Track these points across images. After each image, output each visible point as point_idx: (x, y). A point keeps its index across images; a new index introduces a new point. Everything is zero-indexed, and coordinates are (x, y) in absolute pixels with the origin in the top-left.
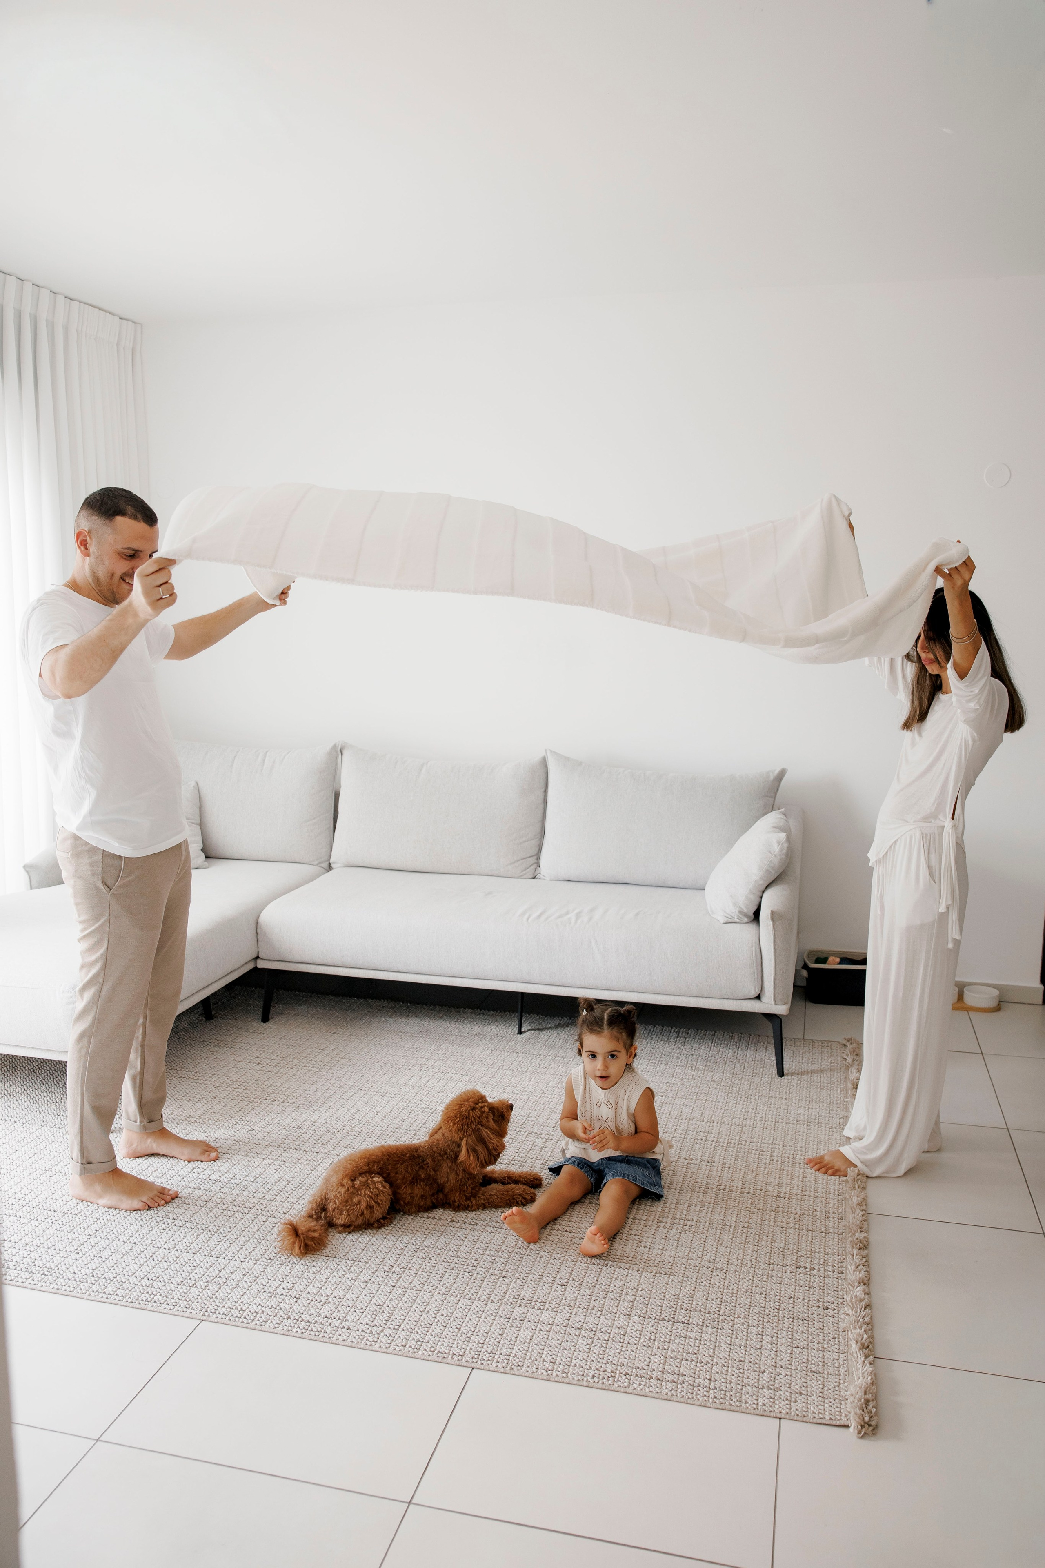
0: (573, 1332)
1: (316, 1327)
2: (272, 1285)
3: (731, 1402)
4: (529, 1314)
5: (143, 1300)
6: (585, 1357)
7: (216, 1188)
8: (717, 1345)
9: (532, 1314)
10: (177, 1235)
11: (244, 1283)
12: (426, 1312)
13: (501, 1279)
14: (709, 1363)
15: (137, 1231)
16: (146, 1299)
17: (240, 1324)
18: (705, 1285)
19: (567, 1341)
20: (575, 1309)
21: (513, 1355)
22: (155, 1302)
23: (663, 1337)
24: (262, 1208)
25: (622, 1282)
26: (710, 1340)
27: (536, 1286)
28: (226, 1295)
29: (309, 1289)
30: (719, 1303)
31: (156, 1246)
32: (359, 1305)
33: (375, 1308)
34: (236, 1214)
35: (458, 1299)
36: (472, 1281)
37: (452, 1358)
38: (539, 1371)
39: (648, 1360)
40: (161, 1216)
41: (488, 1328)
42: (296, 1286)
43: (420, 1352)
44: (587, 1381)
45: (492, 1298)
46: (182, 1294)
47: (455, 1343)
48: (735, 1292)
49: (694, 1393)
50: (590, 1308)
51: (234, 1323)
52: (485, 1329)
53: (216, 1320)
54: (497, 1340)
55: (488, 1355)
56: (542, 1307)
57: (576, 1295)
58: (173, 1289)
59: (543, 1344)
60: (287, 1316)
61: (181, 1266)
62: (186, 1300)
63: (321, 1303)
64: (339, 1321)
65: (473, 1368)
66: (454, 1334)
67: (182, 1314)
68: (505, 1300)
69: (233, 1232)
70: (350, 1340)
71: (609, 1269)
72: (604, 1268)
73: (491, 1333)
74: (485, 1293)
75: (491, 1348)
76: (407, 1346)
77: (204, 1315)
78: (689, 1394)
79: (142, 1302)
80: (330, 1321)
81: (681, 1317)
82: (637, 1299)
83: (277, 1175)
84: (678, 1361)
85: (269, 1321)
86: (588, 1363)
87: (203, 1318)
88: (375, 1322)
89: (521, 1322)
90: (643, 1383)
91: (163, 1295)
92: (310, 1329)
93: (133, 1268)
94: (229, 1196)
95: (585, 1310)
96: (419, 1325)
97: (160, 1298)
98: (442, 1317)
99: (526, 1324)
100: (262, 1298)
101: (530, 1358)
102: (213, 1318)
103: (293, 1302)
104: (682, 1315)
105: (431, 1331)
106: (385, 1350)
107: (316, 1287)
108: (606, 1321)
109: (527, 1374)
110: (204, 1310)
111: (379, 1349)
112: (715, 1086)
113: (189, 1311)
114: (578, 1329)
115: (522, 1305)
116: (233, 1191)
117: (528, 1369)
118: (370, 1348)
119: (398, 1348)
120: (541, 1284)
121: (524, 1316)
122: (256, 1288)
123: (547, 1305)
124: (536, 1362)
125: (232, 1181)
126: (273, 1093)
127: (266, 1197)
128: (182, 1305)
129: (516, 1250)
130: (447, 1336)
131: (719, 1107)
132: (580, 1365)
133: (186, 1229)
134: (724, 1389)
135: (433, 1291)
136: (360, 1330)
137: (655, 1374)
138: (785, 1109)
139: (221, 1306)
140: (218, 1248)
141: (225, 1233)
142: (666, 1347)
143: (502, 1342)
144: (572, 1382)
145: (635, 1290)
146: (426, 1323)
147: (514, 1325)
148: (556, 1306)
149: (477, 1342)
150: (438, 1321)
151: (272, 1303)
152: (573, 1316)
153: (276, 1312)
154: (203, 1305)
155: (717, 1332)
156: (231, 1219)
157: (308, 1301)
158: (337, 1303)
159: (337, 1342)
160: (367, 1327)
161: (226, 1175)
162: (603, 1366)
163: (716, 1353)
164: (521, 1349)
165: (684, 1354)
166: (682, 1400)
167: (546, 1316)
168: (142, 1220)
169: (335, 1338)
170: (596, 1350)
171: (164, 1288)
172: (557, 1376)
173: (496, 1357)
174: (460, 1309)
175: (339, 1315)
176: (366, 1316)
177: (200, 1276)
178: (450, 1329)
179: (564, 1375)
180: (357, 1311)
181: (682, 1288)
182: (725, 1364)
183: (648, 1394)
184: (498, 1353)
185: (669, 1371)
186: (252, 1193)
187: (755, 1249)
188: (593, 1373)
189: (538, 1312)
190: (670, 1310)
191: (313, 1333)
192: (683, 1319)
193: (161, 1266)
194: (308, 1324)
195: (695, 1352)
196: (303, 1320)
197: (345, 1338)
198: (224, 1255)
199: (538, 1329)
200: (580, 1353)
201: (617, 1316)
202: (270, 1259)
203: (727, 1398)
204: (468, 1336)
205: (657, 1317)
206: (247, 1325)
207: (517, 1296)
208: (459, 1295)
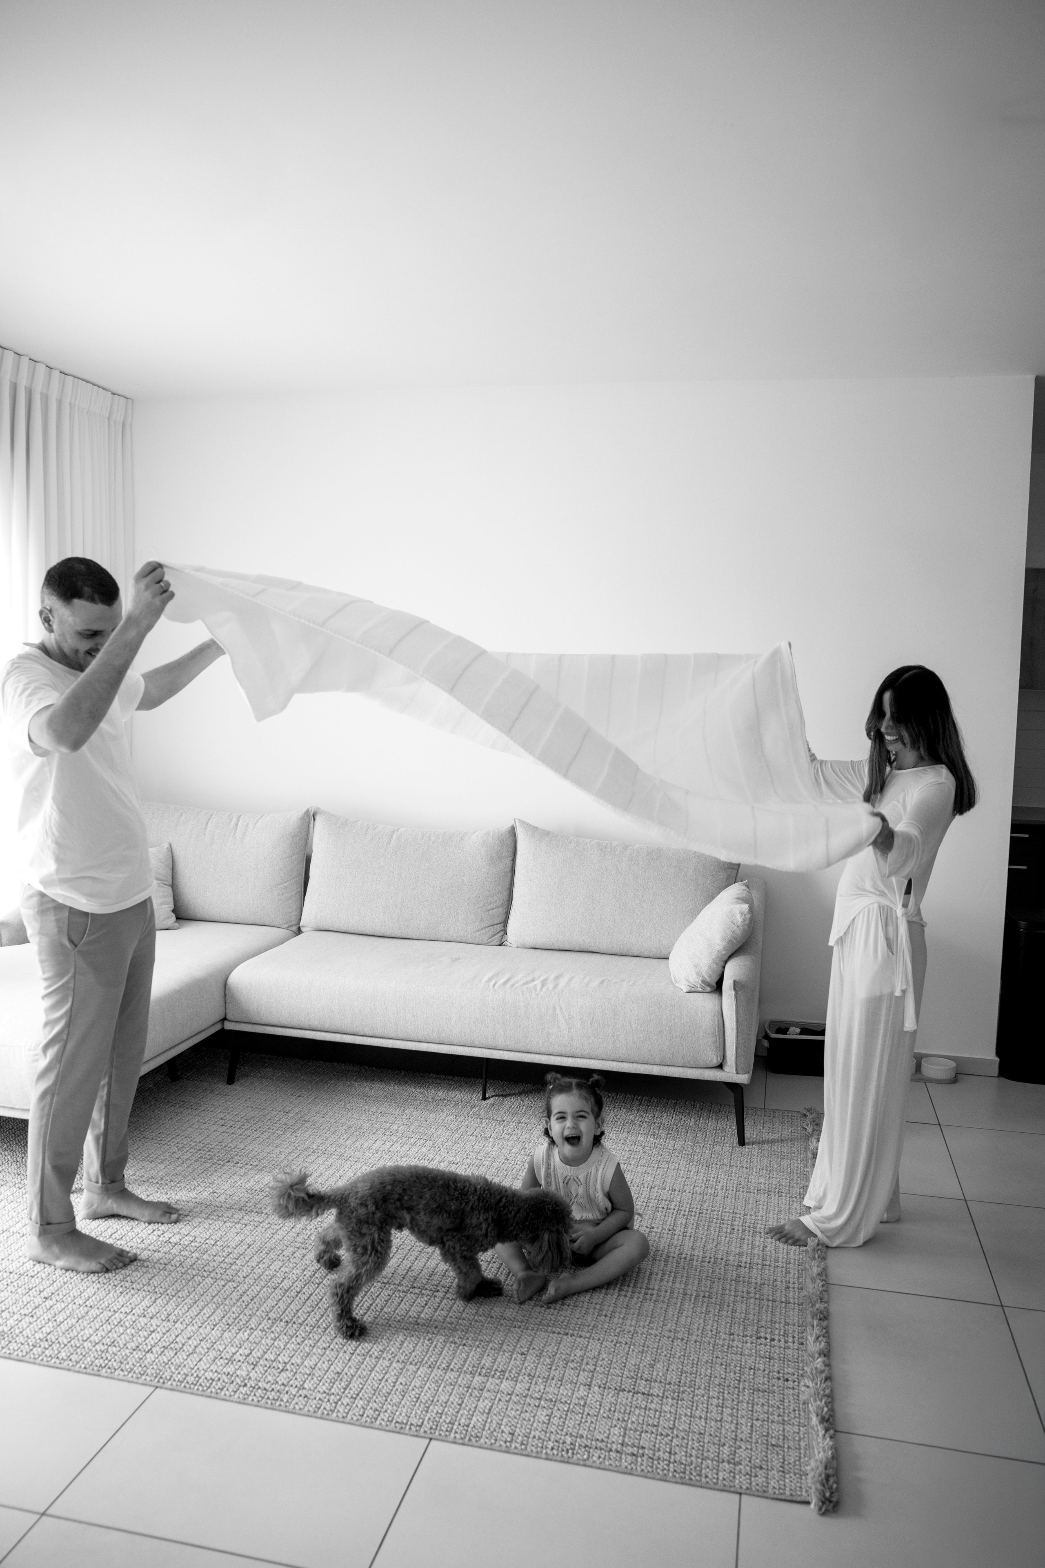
0: (532, 1402)
1: (272, 1395)
2: (229, 1351)
3: (692, 1477)
4: (489, 1383)
5: (96, 1366)
6: (544, 1429)
7: (175, 1251)
8: (677, 1417)
9: (491, 1383)
10: (134, 1299)
11: (201, 1349)
12: (384, 1380)
13: (461, 1347)
14: (669, 1435)
15: (94, 1294)
16: (101, 1365)
17: (195, 1391)
18: (666, 1356)
19: (527, 1411)
20: (535, 1379)
21: (471, 1426)
22: (109, 1368)
23: (623, 1408)
24: (222, 1272)
25: (583, 1352)
26: (671, 1412)
27: (496, 1355)
28: (182, 1361)
29: (266, 1356)
30: (679, 1373)
31: (112, 1310)
32: (318, 1373)
33: (333, 1375)
34: (196, 1278)
35: (417, 1367)
36: (431, 1349)
37: (410, 1429)
38: (497, 1442)
39: (608, 1432)
40: (119, 1279)
41: (447, 1397)
42: (253, 1353)
43: (378, 1422)
44: (546, 1453)
45: (451, 1367)
46: (137, 1360)
47: (414, 1412)
48: (695, 1362)
49: (654, 1467)
50: (550, 1378)
51: (189, 1390)
52: (443, 1398)
53: (171, 1387)
54: (456, 1410)
55: (446, 1426)
56: (501, 1377)
57: (535, 1365)
58: (128, 1354)
59: (502, 1414)
60: (243, 1384)
61: (137, 1331)
62: (140, 1366)
63: (279, 1371)
64: (296, 1389)
65: (431, 1439)
66: (413, 1403)
67: (136, 1380)
68: (465, 1368)
69: (191, 1296)
70: (306, 1409)
71: (570, 1338)
72: (565, 1337)
73: (449, 1403)
74: (445, 1362)
75: (450, 1419)
76: (365, 1415)
78: (649, 1468)
79: (96, 1368)
80: (287, 1389)
81: (641, 1388)
82: (598, 1369)
83: (238, 1239)
84: (638, 1433)
85: (225, 1389)
86: (548, 1435)
87: (158, 1385)
88: (333, 1390)
89: (481, 1392)
90: (602, 1456)
91: (118, 1360)
92: (266, 1397)
93: (88, 1332)
94: (188, 1260)
95: (545, 1380)
96: (377, 1394)
97: (115, 1364)
98: (401, 1387)
99: (485, 1394)
100: (219, 1364)
101: (489, 1429)
102: (168, 1385)
103: (250, 1369)
104: (642, 1386)
105: (389, 1400)
106: (342, 1420)
107: (274, 1353)
108: (566, 1391)
109: (485, 1446)
110: (159, 1377)
111: (337, 1419)
112: (677, 1154)
113: (144, 1377)
114: (538, 1399)
115: (482, 1374)
116: (193, 1255)
117: (487, 1440)
118: (327, 1417)
119: (355, 1418)
120: (501, 1353)
121: (483, 1385)
122: (212, 1354)
123: (507, 1375)
124: (495, 1434)
125: (193, 1244)
126: (237, 1155)
127: (226, 1260)
128: (137, 1371)
129: (476, 1318)
130: (406, 1406)
131: (681, 1176)
132: (539, 1436)
133: (144, 1293)
134: (684, 1462)
135: (392, 1359)
136: (317, 1399)
137: (614, 1447)
138: (745, 1178)
139: (177, 1372)
140: (176, 1312)
141: (183, 1297)
142: (626, 1419)
143: (461, 1412)
144: (531, 1454)
145: (595, 1360)
146: (384, 1391)
147: (474, 1395)
148: (516, 1375)
149: (435, 1412)
150: (397, 1390)
151: (229, 1370)
152: (533, 1386)
153: (233, 1379)
154: (158, 1371)
155: (677, 1403)
156: (190, 1283)
157: (265, 1369)
158: (295, 1371)
159: (294, 1411)
160: (324, 1395)
161: (186, 1238)
162: (563, 1437)
163: (676, 1425)
164: (480, 1420)
165: (644, 1427)
166: (642, 1474)
167: (506, 1385)
168: (99, 1282)
169: (292, 1406)
170: (555, 1421)
171: (119, 1353)
172: (516, 1448)
173: (455, 1427)
174: (420, 1378)
175: (296, 1383)
176: (324, 1384)
177: (156, 1341)
178: (409, 1398)
179: (523, 1447)
180: (315, 1379)
181: (643, 1358)
182: (685, 1437)
183: (607, 1467)
184: (457, 1423)
185: (629, 1443)
186: (212, 1257)
187: (716, 1319)
188: (552, 1445)
189: (498, 1381)
190: (630, 1381)
191: (269, 1402)
192: (643, 1390)
193: (117, 1330)
194: (264, 1392)
195: (656, 1423)
196: (259, 1388)
197: (302, 1407)
198: (182, 1320)
199: (497, 1399)
200: (540, 1425)
201: (577, 1386)
202: (228, 1324)
203: (687, 1472)
204: (427, 1405)
205: (618, 1388)
206: (202, 1393)
207: (476, 1365)
208: (418, 1364)
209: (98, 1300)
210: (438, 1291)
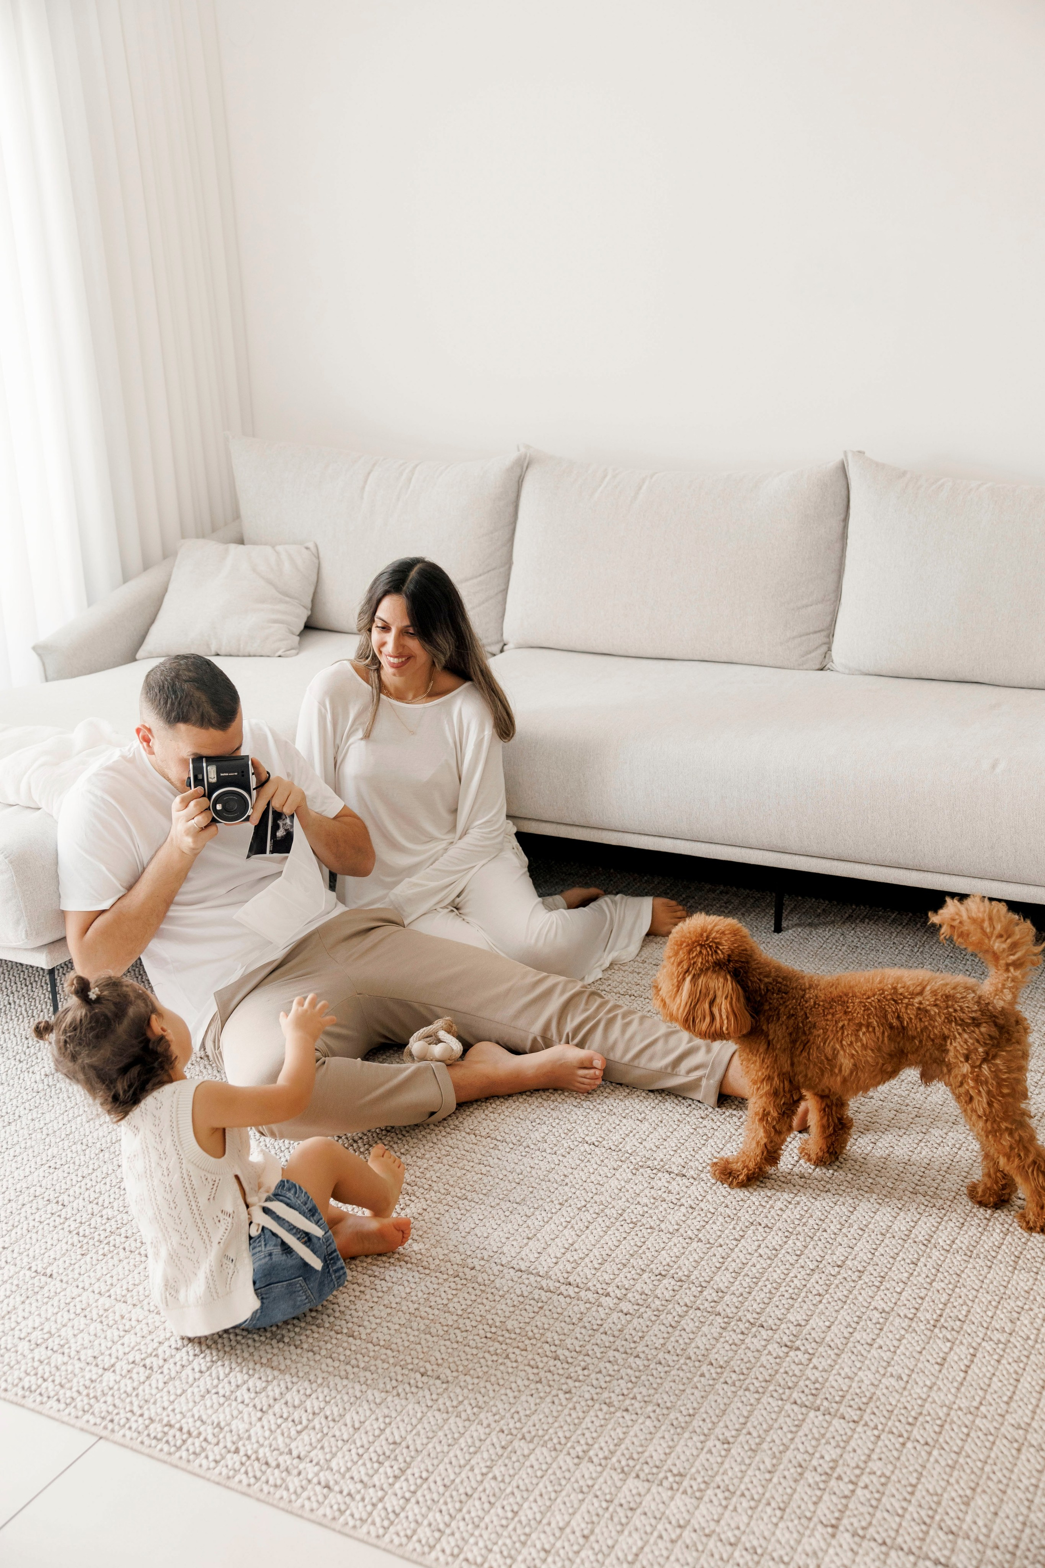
1: (275, 1476)
4: (648, 1497)
9: (654, 1498)
13: (618, 1414)
17: (156, 1453)
20: (734, 1500)
25: (839, 1451)
27: (676, 1437)
30: (1019, 1526)
31: (81, 1286)
35: (531, 1446)
36: (566, 1411)
41: (567, 1518)
45: (591, 1453)
46: (88, 1383)
50: (764, 1501)
51: (147, 1451)
52: (559, 1519)
53: (121, 1440)
56: (675, 1486)
57: (744, 1468)
61: (105, 1328)
62: (88, 1395)
66: (504, 1522)
67: (73, 1421)
68: (614, 1460)
70: (321, 1512)
71: (821, 1418)
72: (812, 1414)
74: (582, 1442)
76: (416, 1537)
77: (105, 1428)
80: (301, 1466)
81: (934, 1548)
82: (859, 1492)
85: (204, 1454)
87: (104, 1433)
89: (629, 1514)
92: (263, 1478)
95: (753, 1503)
99: (638, 1520)
102: (118, 1436)
106: (375, 1541)
110: (109, 1419)
111: (366, 1538)
113: (87, 1417)
115: (642, 1475)
118: (352, 1532)
119: (396, 1541)
120: (686, 1435)
123: (686, 1483)
129: (661, 1356)
130: (490, 1526)
135: (493, 1425)
136: (345, 1493)
143: (583, 1554)
145: (857, 1472)
146: (461, 1491)
147: (616, 1519)
148: (703, 1486)
152: (727, 1514)
154: (111, 1408)
159: (300, 1512)
167: (679, 1506)
174: (530, 1470)
181: (952, 1480)
189: (666, 1495)
190: (917, 1528)
199: (656, 1534)
201: (811, 1525)
205: (888, 1541)
206: (166, 1458)
207: (635, 1456)
208: (536, 1440)
209: (67, 1264)
210: (608, 1295)
